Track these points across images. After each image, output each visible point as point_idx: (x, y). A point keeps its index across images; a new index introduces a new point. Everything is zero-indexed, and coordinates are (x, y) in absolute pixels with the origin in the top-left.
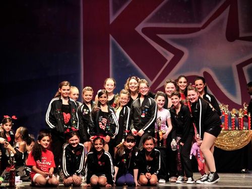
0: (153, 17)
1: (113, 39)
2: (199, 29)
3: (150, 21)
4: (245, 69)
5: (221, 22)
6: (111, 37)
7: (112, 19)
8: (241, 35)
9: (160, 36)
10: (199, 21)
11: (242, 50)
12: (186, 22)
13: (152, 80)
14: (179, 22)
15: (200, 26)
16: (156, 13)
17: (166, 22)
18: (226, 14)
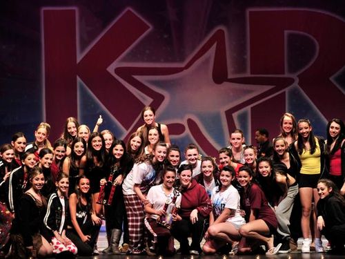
0: (128, 55)
1: (81, 81)
2: (181, 70)
3: (124, 60)
4: (235, 115)
5: (207, 61)
6: (79, 79)
7: (79, 58)
8: (230, 76)
9: (137, 77)
10: (182, 60)
11: (231, 94)
12: (167, 61)
13: (127, 130)
14: (157, 61)
15: (183, 65)
16: (132, 51)
17: (143, 61)
18: (212, 52)
